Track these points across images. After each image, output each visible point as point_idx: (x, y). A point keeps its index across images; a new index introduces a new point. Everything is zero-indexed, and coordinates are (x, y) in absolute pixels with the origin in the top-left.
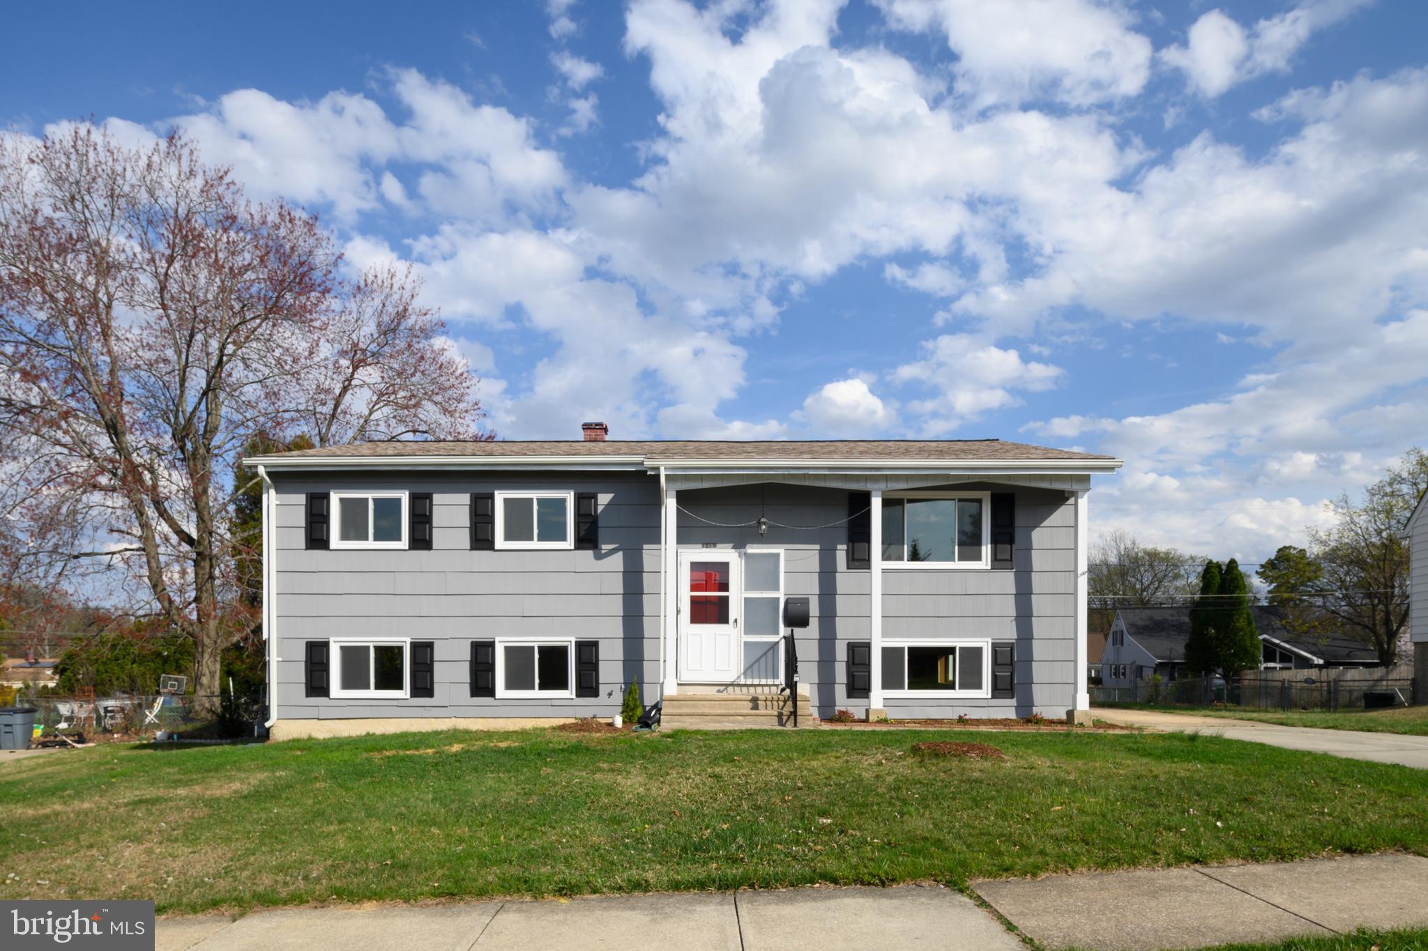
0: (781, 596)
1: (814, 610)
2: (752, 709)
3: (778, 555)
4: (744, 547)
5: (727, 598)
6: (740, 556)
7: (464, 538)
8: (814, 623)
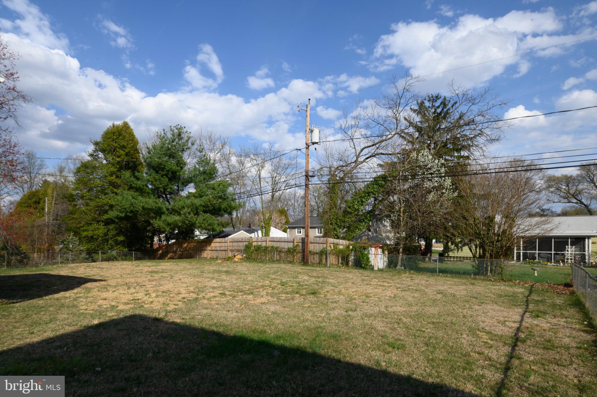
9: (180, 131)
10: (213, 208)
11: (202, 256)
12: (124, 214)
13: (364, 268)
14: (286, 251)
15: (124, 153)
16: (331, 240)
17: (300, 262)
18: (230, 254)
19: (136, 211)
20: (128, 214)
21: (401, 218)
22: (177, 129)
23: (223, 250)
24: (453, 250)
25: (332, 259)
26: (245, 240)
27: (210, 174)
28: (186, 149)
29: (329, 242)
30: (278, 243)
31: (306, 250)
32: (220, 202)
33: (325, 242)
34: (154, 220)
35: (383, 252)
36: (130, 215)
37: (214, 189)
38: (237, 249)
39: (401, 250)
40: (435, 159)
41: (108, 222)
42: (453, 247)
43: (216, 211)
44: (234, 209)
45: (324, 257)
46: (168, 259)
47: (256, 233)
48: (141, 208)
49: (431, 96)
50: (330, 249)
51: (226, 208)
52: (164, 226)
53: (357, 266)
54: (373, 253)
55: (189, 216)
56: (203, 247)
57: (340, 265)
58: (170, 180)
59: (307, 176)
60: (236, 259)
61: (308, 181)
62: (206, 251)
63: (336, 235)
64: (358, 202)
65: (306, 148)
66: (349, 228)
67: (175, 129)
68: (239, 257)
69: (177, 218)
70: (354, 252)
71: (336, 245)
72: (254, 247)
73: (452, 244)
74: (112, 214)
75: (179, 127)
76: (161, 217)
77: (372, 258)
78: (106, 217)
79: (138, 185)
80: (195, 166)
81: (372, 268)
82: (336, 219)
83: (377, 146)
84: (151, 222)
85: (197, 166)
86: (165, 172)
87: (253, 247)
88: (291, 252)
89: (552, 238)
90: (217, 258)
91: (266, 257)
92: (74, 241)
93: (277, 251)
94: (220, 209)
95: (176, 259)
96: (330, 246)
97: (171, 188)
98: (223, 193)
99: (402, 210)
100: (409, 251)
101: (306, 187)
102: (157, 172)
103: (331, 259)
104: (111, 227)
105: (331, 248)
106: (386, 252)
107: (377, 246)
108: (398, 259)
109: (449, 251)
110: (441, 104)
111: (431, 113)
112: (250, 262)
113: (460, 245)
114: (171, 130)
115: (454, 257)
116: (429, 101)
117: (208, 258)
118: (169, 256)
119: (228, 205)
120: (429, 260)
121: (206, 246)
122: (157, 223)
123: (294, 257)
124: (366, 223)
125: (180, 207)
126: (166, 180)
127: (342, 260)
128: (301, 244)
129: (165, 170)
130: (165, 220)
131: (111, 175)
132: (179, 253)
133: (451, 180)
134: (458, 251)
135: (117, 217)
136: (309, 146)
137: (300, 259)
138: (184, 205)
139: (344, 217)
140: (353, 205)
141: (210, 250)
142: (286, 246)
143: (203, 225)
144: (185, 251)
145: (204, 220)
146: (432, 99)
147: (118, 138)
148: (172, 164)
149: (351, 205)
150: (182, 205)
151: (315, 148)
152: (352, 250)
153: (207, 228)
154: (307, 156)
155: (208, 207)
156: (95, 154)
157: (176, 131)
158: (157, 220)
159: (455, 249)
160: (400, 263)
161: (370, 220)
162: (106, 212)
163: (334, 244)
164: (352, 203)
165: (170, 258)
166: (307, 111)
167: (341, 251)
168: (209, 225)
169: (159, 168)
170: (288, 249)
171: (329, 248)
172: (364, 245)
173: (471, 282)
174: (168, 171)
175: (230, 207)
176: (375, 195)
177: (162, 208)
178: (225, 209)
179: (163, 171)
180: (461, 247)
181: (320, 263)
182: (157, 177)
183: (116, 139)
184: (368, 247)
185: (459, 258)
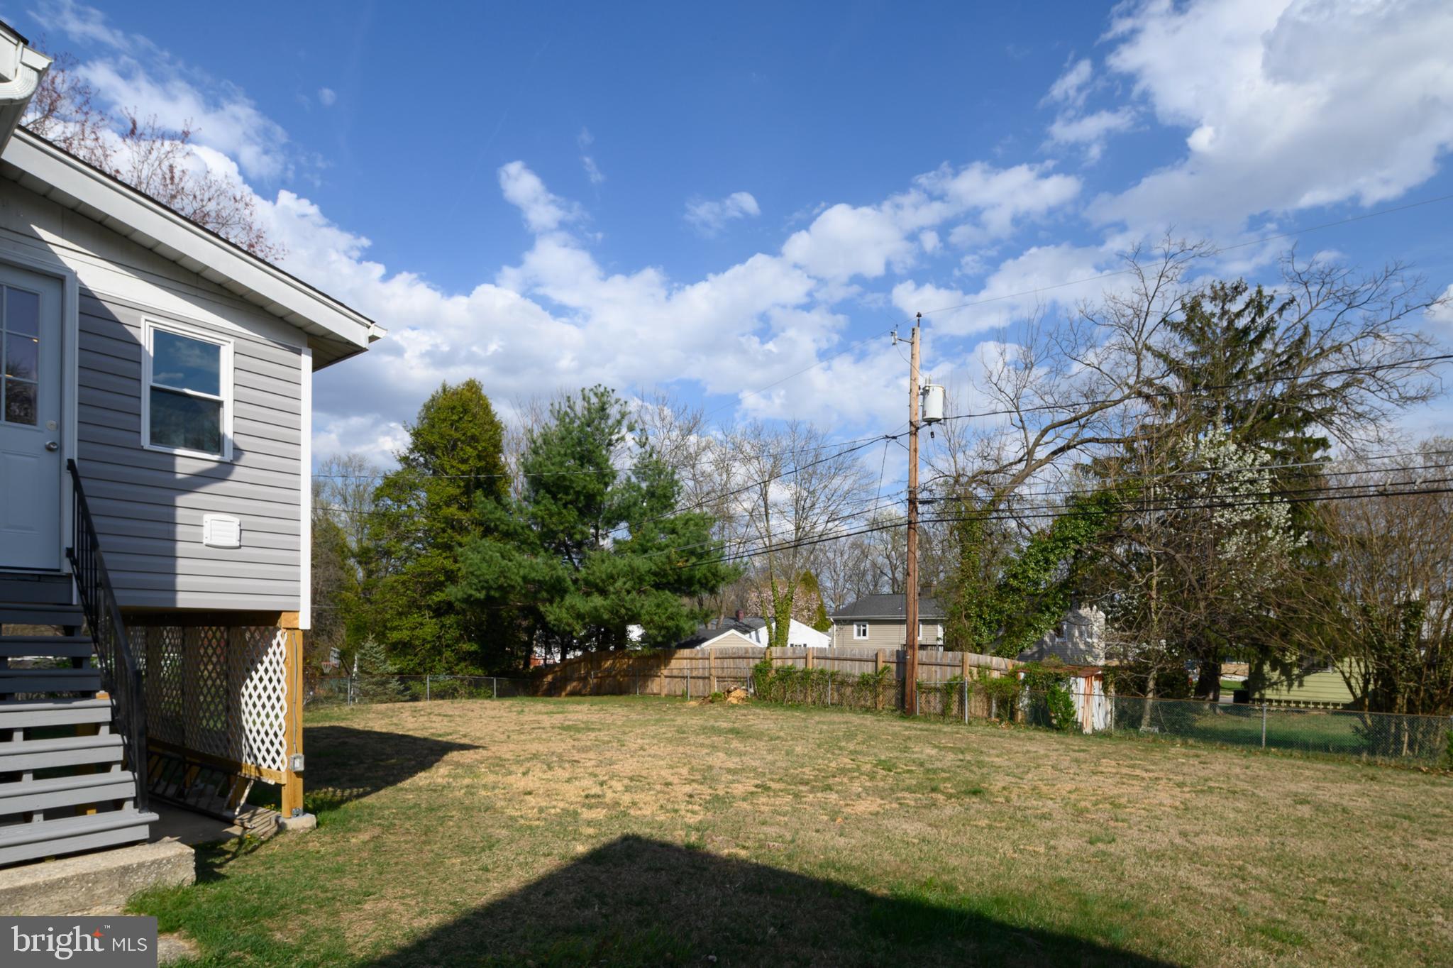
9: (605, 399)
10: (676, 577)
11: (648, 690)
12: (484, 592)
13: (1058, 729)
14: (858, 683)
15: (475, 453)
16: (972, 658)
17: (893, 711)
18: (716, 688)
19: (509, 585)
20: (492, 593)
21: (1153, 604)
22: (596, 394)
23: (699, 678)
24: (1276, 683)
25: (975, 705)
26: (754, 653)
27: (665, 496)
28: (617, 440)
29: (968, 663)
30: (836, 662)
31: (908, 682)
32: (694, 565)
33: (957, 662)
34: (547, 604)
35: (1105, 689)
36: (497, 595)
37: (673, 531)
38: (733, 674)
39: (1151, 684)
40: (1245, 452)
41: (441, 610)
42: (1275, 675)
43: (682, 584)
44: (723, 579)
45: (956, 698)
46: (567, 695)
47: (753, 633)
48: (520, 580)
49: (1218, 287)
50: (970, 680)
51: (706, 578)
52: (571, 621)
53: (1038, 723)
54: (1082, 691)
55: (627, 598)
56: (650, 670)
57: (993, 718)
58: (581, 513)
59: (912, 502)
60: (732, 699)
61: (914, 514)
62: (657, 679)
63: (978, 645)
64: (1037, 563)
65: (911, 433)
66: (1009, 626)
67: (592, 395)
68: (739, 693)
69: (597, 600)
70: (1031, 687)
71: (983, 669)
72: (777, 671)
73: (1274, 669)
74: (453, 592)
75: (602, 389)
76: (562, 599)
77: (1078, 702)
78: (438, 597)
79: (512, 527)
80: (629, 479)
81: (1078, 729)
82: (980, 605)
83: (1082, 421)
84: (542, 609)
85: (634, 479)
86: (570, 497)
87: (773, 672)
88: (868, 684)
90: (684, 696)
91: (805, 697)
92: (376, 653)
93: (834, 681)
94: (690, 581)
95: (585, 695)
96: (971, 673)
97: (582, 533)
98: (698, 541)
99: (1154, 582)
100: (1171, 686)
101: (909, 528)
102: (554, 497)
103: (973, 705)
104: (450, 620)
105: (972, 676)
106: (1112, 689)
107: (1090, 673)
108: (1143, 707)
109: (1264, 688)
110: (1247, 306)
111: (1218, 331)
112: (767, 706)
113: (1296, 671)
114: (584, 399)
115: (1279, 702)
116: (1213, 299)
117: (663, 695)
118: (569, 688)
119: (709, 571)
120: (1210, 707)
121: (659, 667)
122: (554, 613)
123: (876, 696)
124: (1053, 614)
125: (604, 576)
126: (571, 515)
127: (998, 707)
128: (894, 666)
129: (571, 491)
130: (572, 607)
131: (448, 505)
132: (592, 681)
133: (1288, 506)
134: (1290, 686)
135: (468, 600)
136: (917, 429)
137: (893, 701)
138: (614, 572)
139: (1001, 599)
140: (1025, 571)
141: (666, 677)
142: (856, 670)
143: (656, 618)
144: (609, 676)
145: (658, 606)
146: (1221, 293)
147: (460, 419)
148: (584, 476)
149: (1020, 570)
150: (609, 571)
151: (932, 434)
152: (1024, 683)
153: (665, 624)
154: (913, 453)
155: (665, 575)
156: (411, 457)
157: (594, 400)
158: (555, 605)
159: (1281, 682)
160: (1147, 717)
161: (1063, 608)
162: (439, 586)
163: (979, 666)
164: (1020, 565)
165: (572, 694)
166: (912, 343)
167: (997, 685)
168: (670, 618)
169: (559, 487)
170: (863, 677)
171: (968, 679)
172: (1058, 671)
173: (1364, 772)
174: (578, 493)
175: (715, 575)
176: (1081, 544)
177: (564, 580)
178: (704, 581)
179: (567, 494)
180: (1300, 677)
181: (944, 713)
182: (554, 508)
183: (458, 421)
184: (1068, 676)
185: (1293, 705)
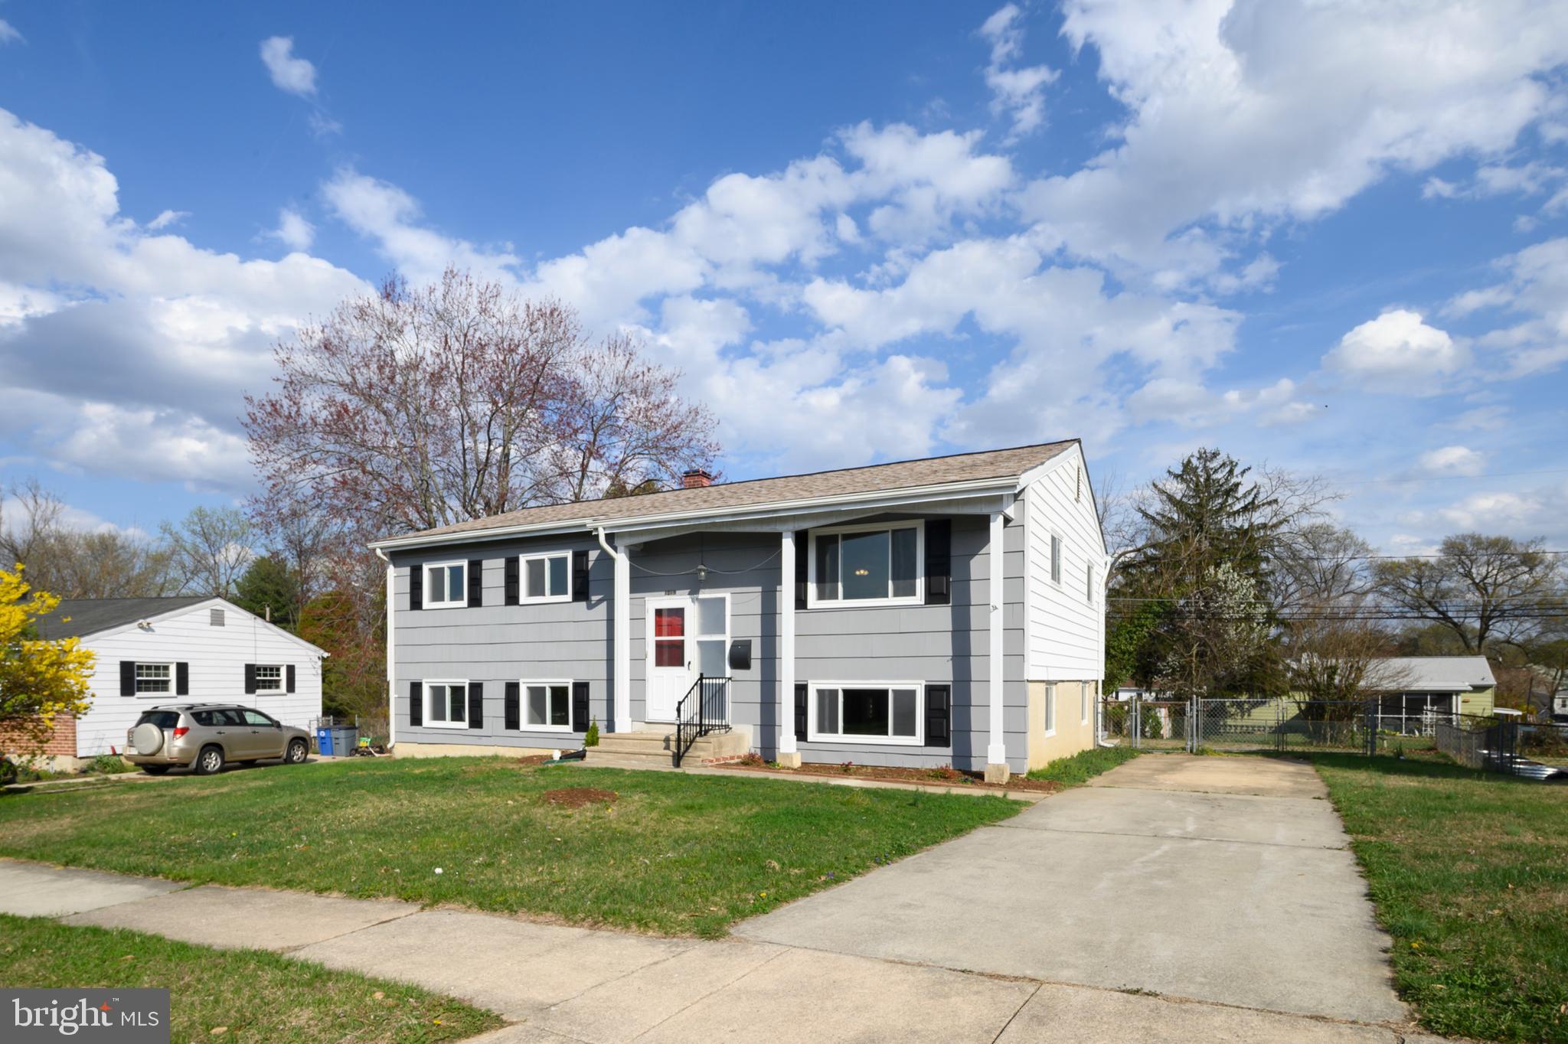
0: (728, 639)
1: (756, 652)
2: (665, 749)
3: (723, 600)
4: (697, 592)
5: (682, 642)
6: (693, 601)
7: (501, 597)
8: (756, 664)
24: (1234, 714)
42: (1233, 709)
49: (1203, 451)
73: (1232, 705)
89: (1427, 695)
111: (1202, 480)
113: (1246, 706)
116: (1199, 459)
134: (1242, 716)
146: (1204, 456)
159: (1237, 714)
180: (1249, 710)
185: (1245, 728)
